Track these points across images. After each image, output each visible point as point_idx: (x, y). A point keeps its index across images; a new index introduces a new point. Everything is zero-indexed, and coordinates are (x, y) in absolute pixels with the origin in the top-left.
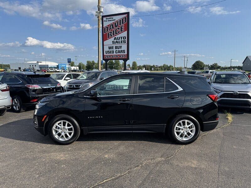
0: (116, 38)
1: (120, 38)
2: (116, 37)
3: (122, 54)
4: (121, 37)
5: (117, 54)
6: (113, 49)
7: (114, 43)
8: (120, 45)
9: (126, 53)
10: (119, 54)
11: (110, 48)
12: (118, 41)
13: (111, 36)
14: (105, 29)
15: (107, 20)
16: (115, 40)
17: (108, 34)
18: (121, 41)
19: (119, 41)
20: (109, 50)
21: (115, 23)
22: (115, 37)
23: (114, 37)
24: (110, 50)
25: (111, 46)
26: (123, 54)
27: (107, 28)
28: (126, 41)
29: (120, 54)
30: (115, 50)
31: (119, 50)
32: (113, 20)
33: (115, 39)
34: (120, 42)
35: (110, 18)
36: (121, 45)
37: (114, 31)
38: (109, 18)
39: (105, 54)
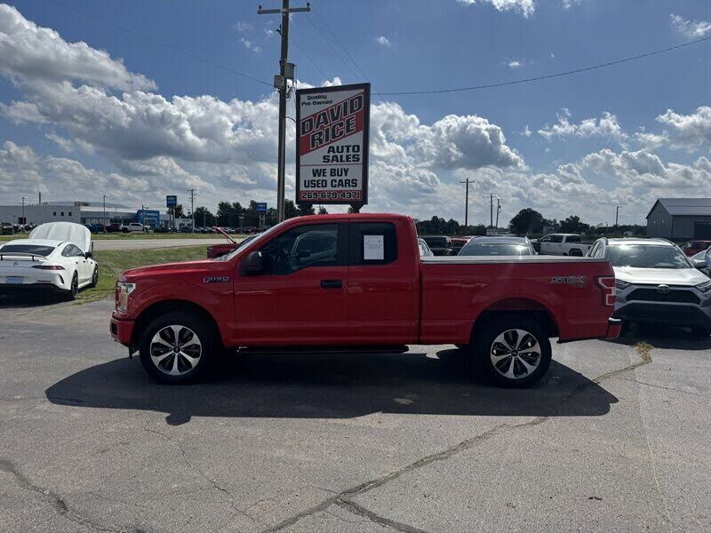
0: (333, 147)
1: (345, 149)
2: (334, 145)
3: (348, 188)
4: (348, 147)
5: (337, 189)
6: (324, 175)
7: (328, 161)
8: (343, 167)
9: (359, 187)
10: (341, 188)
11: (315, 173)
12: (339, 155)
13: (321, 142)
14: (304, 123)
15: (312, 101)
16: (331, 154)
17: (313, 136)
18: (347, 156)
19: (341, 156)
20: (314, 178)
21: (332, 110)
22: (331, 145)
23: (328, 146)
24: (317, 178)
25: (319, 168)
26: (351, 188)
27: (310, 121)
28: (361, 157)
29: (344, 189)
30: (329, 178)
31: (341, 178)
32: (327, 102)
33: (331, 149)
34: (344, 159)
35: (319, 97)
36: (346, 167)
37: (327, 131)
38: (317, 97)
39: (302, 188)
